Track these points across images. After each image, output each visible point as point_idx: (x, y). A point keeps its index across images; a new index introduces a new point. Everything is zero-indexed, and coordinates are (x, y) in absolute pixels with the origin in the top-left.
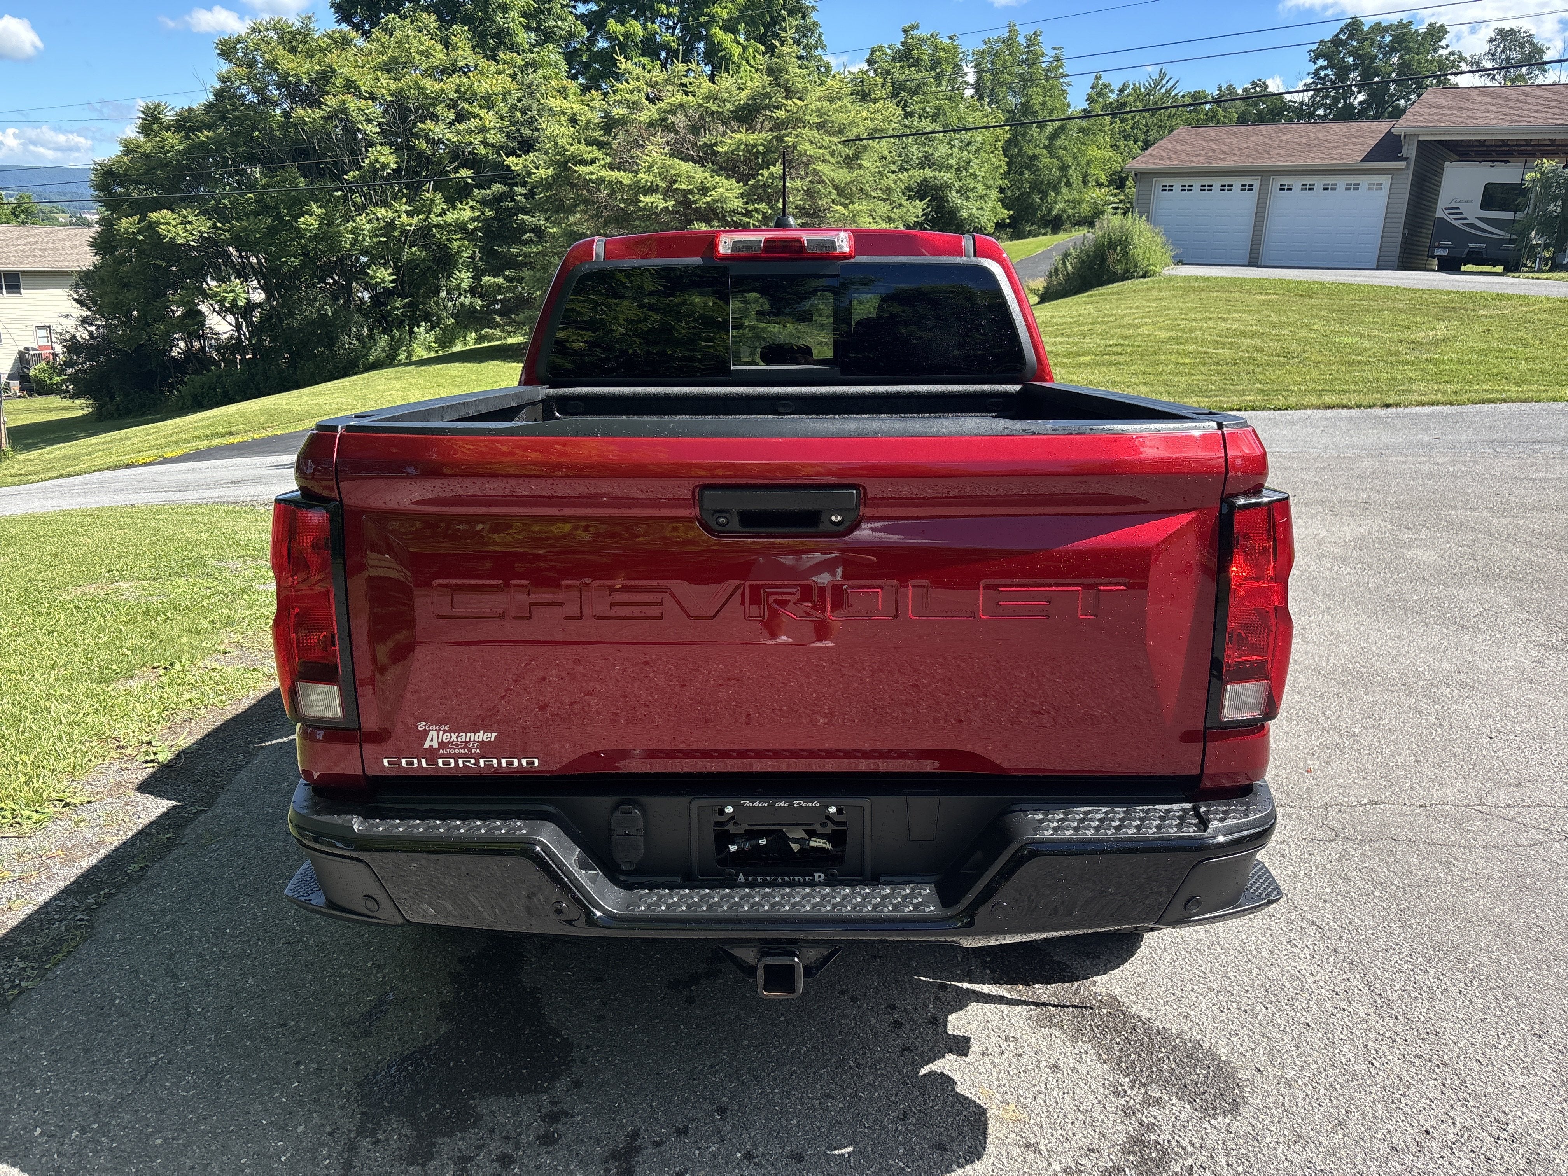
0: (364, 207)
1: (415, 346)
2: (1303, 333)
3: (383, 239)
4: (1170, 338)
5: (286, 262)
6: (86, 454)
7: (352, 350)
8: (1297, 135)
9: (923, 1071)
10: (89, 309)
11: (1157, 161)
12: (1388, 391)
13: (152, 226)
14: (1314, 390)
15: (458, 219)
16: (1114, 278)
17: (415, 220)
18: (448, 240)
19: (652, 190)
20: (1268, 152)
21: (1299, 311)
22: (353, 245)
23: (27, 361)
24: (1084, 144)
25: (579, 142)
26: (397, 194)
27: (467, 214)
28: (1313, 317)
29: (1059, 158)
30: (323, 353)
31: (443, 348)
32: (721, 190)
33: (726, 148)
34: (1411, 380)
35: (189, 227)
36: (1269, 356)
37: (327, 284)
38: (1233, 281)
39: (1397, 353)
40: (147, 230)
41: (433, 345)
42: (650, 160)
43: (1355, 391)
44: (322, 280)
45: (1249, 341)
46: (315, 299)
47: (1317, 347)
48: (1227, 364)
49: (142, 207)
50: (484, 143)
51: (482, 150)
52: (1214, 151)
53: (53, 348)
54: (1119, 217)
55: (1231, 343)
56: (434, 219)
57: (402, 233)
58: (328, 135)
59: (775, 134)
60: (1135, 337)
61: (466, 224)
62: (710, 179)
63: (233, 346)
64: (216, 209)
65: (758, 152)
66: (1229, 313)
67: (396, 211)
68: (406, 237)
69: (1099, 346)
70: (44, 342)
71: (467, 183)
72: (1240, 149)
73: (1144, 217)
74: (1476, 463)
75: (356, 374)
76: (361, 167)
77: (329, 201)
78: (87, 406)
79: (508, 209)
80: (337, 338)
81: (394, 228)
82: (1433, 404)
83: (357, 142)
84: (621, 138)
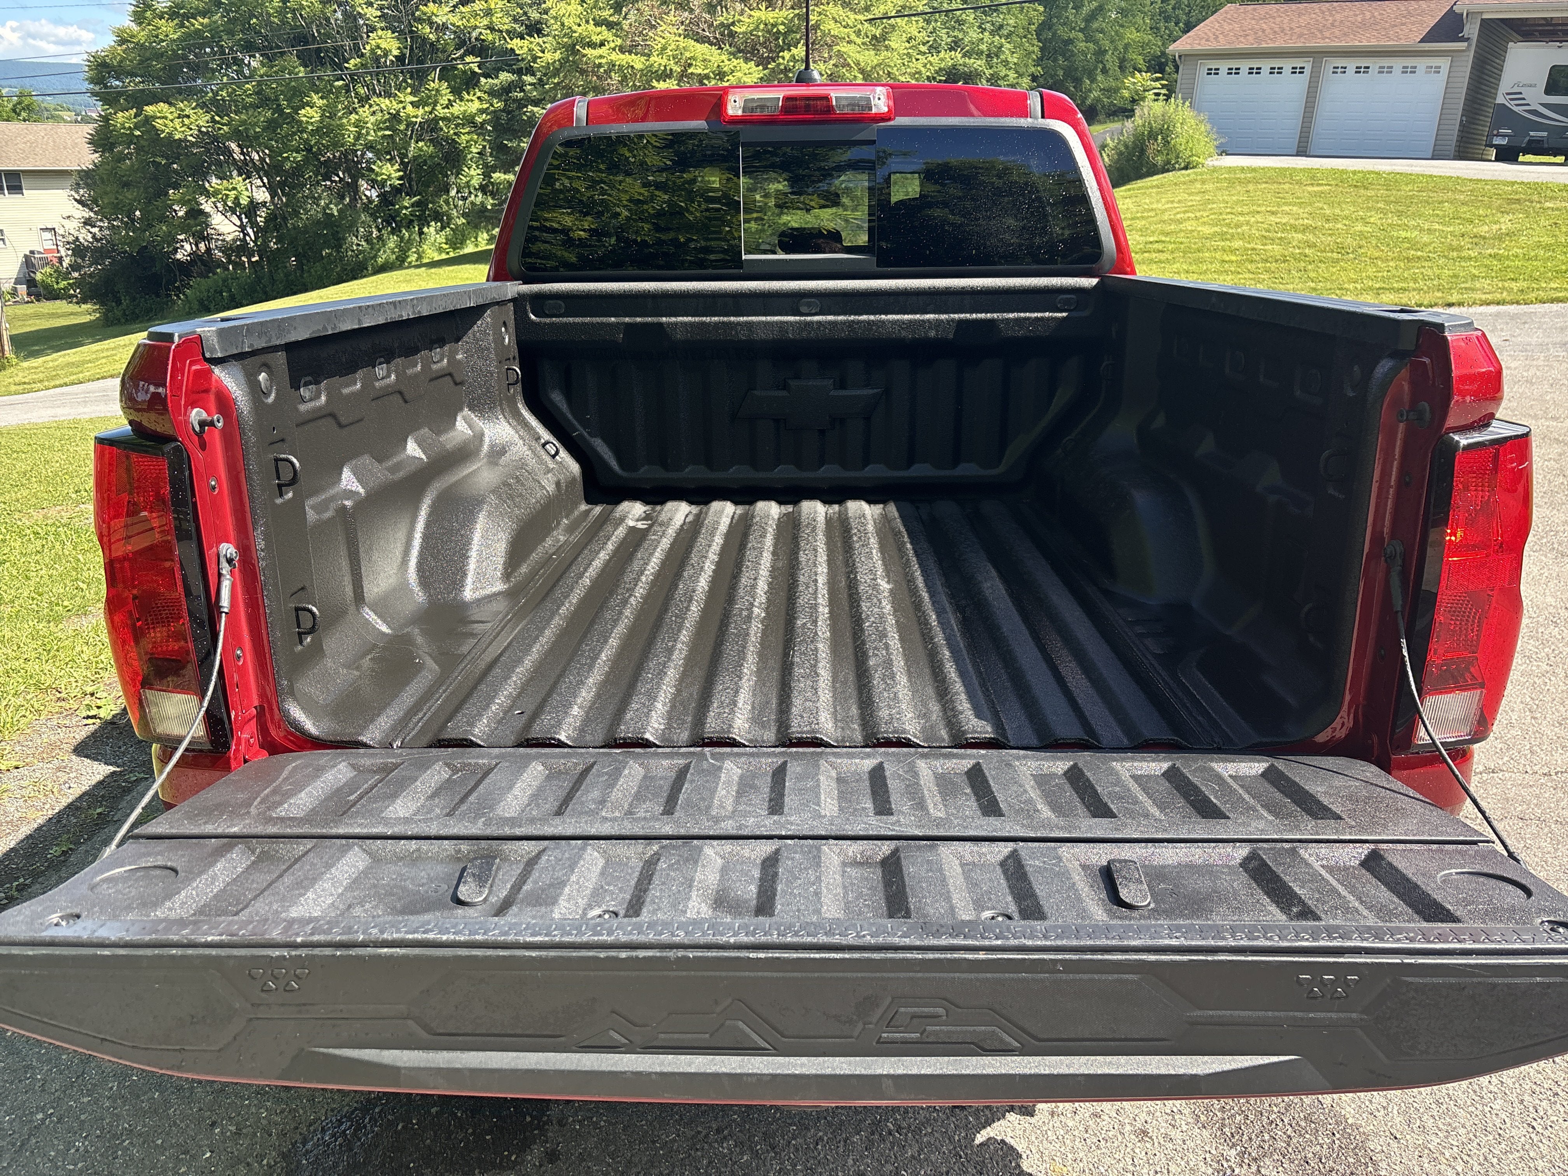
0: (368, 98)
1: (425, 247)
2: (1359, 227)
3: (388, 133)
4: (1215, 234)
5: (288, 158)
6: (90, 361)
7: (360, 252)
8: (1352, 13)
9: (980, 1139)
10: (91, 210)
11: (1203, 41)
12: (1450, 289)
13: (148, 120)
14: (1371, 288)
15: (465, 111)
16: (1153, 171)
17: (421, 112)
18: (455, 134)
19: (666, 75)
20: (1321, 31)
21: (1354, 203)
22: (357, 138)
23: (33, 265)
24: (1122, 26)
25: (587, 22)
26: (401, 85)
27: (474, 106)
28: (1369, 209)
29: (1096, 42)
30: (331, 254)
31: (454, 249)
32: (739, 74)
33: (743, 29)
34: (1474, 277)
35: (186, 121)
36: (1322, 252)
37: (332, 182)
38: (1282, 171)
39: (1459, 249)
40: (144, 125)
41: (444, 246)
42: (663, 41)
43: (1414, 290)
44: (327, 177)
45: (1300, 236)
46: (320, 198)
47: (1374, 242)
48: (1276, 261)
49: (139, 100)
50: (491, 28)
51: (489, 37)
52: (1264, 31)
53: (58, 251)
54: (1161, 103)
55: (1281, 238)
56: (440, 111)
57: (408, 126)
58: (327, 19)
59: (797, 12)
60: (1177, 233)
61: (474, 117)
62: (727, 62)
63: (240, 248)
64: (214, 101)
65: (779, 32)
66: (1279, 205)
67: (401, 102)
68: (412, 131)
69: (1139, 243)
70: (49, 245)
71: (474, 73)
72: (1291, 29)
73: (1187, 103)
74: (1552, 367)
75: (365, 276)
76: (363, 55)
77: (331, 92)
78: (94, 311)
79: (516, 100)
80: (345, 239)
81: (400, 122)
82: (1498, 304)
83: (357, 28)
84: (632, 17)
